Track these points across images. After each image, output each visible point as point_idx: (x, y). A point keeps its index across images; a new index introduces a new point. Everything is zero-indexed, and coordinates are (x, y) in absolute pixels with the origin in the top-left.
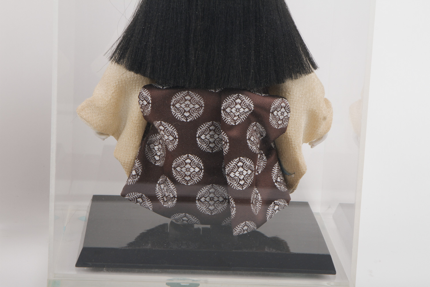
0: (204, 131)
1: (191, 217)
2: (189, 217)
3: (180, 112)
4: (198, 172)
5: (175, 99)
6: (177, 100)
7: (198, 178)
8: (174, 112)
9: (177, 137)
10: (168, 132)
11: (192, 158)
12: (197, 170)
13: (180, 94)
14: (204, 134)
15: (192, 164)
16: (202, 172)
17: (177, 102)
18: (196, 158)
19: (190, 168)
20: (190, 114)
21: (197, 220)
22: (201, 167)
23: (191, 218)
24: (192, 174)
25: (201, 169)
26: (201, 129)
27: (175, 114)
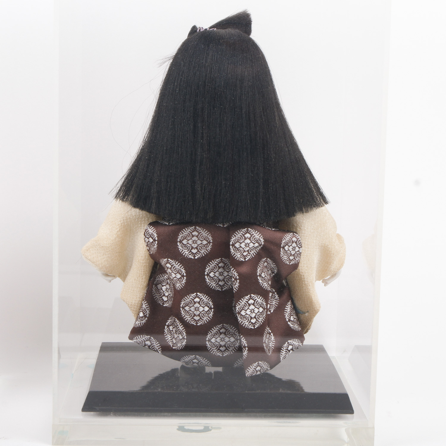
0: (213, 269)
1: (202, 358)
2: (199, 359)
3: (187, 249)
4: (208, 311)
5: (182, 235)
6: (184, 236)
7: (207, 317)
8: (181, 249)
9: (185, 274)
10: (175, 270)
11: (201, 296)
12: (206, 309)
13: (187, 230)
14: (213, 271)
15: (201, 303)
16: (211, 311)
17: (183, 238)
18: (205, 297)
19: (199, 307)
20: (198, 251)
21: (207, 362)
22: (210, 306)
23: (202, 360)
24: (202, 314)
25: (211, 308)
26: (209, 266)
27: (182, 251)
